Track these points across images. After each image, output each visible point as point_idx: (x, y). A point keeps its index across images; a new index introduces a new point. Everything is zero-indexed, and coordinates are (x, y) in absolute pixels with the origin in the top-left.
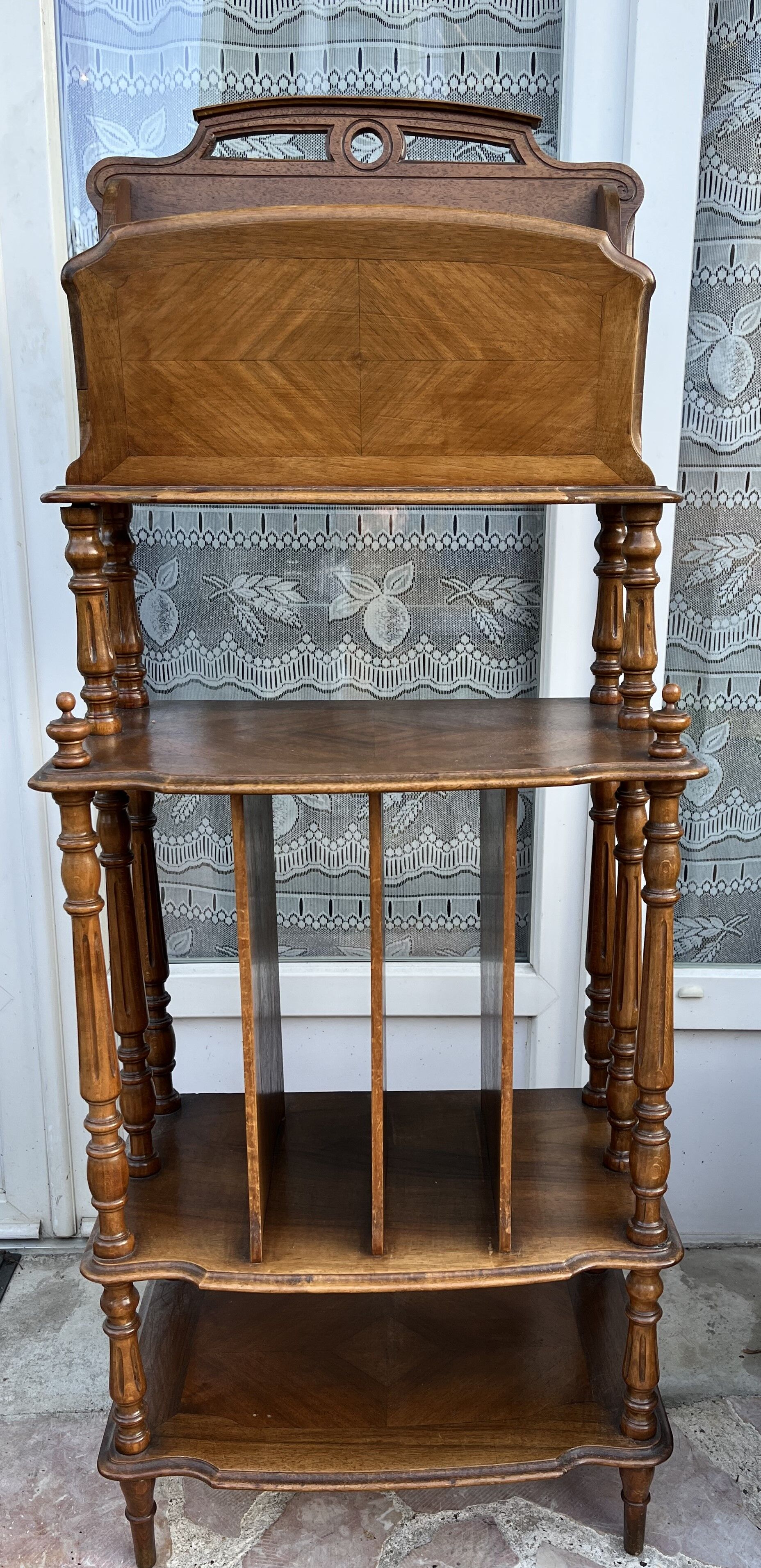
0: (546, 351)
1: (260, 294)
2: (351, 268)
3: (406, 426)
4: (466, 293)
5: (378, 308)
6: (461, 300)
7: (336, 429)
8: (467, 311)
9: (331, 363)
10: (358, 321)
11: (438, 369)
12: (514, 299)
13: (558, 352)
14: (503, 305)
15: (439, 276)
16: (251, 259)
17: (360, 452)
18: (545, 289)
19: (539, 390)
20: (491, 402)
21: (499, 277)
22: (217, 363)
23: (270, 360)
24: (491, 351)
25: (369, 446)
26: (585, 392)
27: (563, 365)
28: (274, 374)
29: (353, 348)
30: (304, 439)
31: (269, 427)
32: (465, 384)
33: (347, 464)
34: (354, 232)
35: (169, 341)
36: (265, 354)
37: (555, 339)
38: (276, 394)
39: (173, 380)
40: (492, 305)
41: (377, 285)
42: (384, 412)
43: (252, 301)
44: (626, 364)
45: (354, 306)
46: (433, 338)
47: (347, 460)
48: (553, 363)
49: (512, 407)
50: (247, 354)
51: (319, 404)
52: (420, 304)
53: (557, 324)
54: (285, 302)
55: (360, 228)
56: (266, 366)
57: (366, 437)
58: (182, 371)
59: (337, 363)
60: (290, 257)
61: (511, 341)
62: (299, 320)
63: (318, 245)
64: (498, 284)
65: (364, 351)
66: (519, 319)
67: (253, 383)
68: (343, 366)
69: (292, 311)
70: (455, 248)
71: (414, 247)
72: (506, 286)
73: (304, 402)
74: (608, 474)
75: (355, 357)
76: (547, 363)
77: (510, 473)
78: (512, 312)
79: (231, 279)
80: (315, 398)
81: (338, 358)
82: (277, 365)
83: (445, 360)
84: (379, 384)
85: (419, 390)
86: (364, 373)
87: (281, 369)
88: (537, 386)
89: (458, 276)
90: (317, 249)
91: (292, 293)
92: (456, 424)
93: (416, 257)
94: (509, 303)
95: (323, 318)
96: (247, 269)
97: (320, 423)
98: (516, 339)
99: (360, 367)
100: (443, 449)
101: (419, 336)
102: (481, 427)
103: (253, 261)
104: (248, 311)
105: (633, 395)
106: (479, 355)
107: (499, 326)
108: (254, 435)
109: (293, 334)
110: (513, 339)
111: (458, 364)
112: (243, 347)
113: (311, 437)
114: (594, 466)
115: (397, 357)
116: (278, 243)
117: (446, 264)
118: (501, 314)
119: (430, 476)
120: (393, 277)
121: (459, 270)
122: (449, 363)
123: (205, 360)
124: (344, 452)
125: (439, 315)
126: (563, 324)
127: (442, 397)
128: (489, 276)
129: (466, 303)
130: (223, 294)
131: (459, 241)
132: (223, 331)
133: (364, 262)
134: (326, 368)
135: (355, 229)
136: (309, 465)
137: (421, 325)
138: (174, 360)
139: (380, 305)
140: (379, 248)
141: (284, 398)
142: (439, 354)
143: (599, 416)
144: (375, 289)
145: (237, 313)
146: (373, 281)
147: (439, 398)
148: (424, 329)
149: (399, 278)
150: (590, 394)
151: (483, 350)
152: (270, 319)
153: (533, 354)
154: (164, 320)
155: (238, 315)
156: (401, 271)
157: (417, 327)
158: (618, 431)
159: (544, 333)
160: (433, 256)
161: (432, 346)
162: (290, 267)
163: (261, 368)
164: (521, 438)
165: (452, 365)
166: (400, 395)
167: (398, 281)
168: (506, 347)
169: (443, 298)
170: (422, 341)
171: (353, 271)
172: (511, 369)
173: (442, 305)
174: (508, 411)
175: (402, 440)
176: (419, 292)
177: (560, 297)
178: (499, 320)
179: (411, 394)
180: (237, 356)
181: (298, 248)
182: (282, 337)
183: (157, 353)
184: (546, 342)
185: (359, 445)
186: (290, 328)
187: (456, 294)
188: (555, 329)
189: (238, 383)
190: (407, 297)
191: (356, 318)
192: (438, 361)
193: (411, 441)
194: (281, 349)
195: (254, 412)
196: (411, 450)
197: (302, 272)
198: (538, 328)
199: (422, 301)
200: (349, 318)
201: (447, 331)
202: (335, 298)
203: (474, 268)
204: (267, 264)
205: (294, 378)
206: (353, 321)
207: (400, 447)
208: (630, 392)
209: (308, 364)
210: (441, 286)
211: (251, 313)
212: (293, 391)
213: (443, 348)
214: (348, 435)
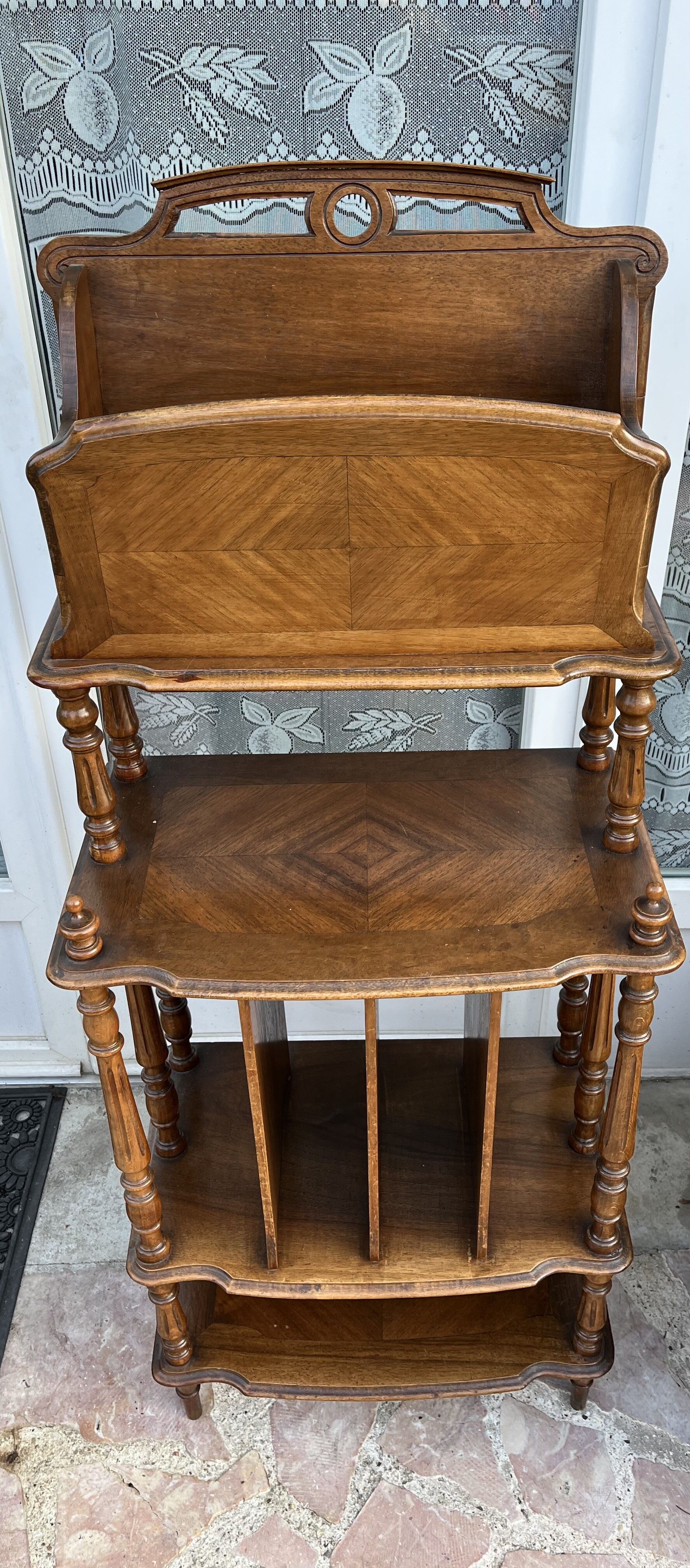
0: (548, 535)
1: (241, 490)
2: (339, 465)
3: (398, 604)
4: (463, 486)
5: (368, 500)
6: (457, 491)
7: (326, 609)
8: (464, 501)
9: (319, 551)
10: (348, 512)
11: (432, 554)
12: (516, 489)
13: (561, 535)
14: (505, 495)
15: (435, 470)
16: (230, 459)
17: (351, 627)
18: (549, 478)
19: (538, 569)
20: (487, 581)
21: (500, 470)
22: (199, 553)
23: (255, 550)
24: (489, 536)
25: (359, 621)
26: (587, 570)
27: (565, 547)
28: (261, 563)
29: (342, 538)
30: (293, 617)
31: (256, 608)
32: (462, 565)
33: (335, 637)
34: (341, 431)
35: (146, 535)
36: (250, 543)
37: (558, 523)
38: (262, 580)
39: (154, 569)
40: (491, 495)
41: (368, 480)
42: (375, 592)
43: (233, 497)
44: (633, 545)
45: (343, 499)
46: (426, 526)
47: (338, 634)
48: (554, 546)
49: (509, 585)
50: (230, 545)
51: (310, 588)
52: (414, 496)
53: (560, 510)
54: (268, 497)
55: (348, 427)
56: (251, 554)
57: (357, 614)
58: (162, 561)
59: (326, 551)
60: (271, 455)
61: (510, 527)
62: (283, 513)
63: (302, 444)
64: (498, 476)
65: (354, 540)
66: (520, 507)
67: (238, 570)
68: (332, 553)
69: (276, 505)
70: (453, 443)
71: (408, 444)
72: (507, 477)
73: (292, 586)
74: (606, 640)
75: (343, 546)
76: (549, 545)
77: (504, 641)
78: (513, 501)
79: (209, 477)
80: (303, 582)
81: (326, 546)
82: (262, 554)
83: (439, 546)
84: (370, 569)
85: (412, 574)
86: (354, 559)
87: (267, 558)
88: (537, 566)
89: (455, 469)
90: (301, 447)
91: (276, 489)
92: (450, 601)
93: (409, 453)
94: (510, 493)
95: (309, 511)
96: (226, 469)
97: (310, 604)
98: (516, 525)
99: (350, 554)
100: (435, 622)
101: (412, 525)
102: (476, 603)
103: (232, 461)
104: (229, 506)
105: (638, 570)
106: (476, 540)
107: (497, 513)
108: (240, 615)
109: (278, 525)
110: (512, 525)
111: (454, 549)
112: (226, 539)
113: (299, 616)
114: (593, 634)
115: (389, 545)
116: (258, 442)
117: (442, 459)
118: (499, 502)
119: (422, 645)
120: (384, 472)
121: (456, 463)
122: (443, 549)
123: (185, 550)
124: (333, 627)
125: (433, 505)
126: (568, 510)
127: (436, 579)
128: (488, 468)
129: (463, 494)
130: (202, 492)
131: (457, 437)
132: (203, 525)
133: (353, 458)
134: (314, 556)
135: (342, 428)
136: (298, 639)
137: (414, 514)
138: (153, 551)
139: (371, 498)
140: (369, 445)
141: (272, 583)
142: (433, 540)
143: (600, 591)
144: (365, 484)
145: (217, 509)
146: (362, 476)
147: (433, 579)
148: (420, 519)
149: (391, 472)
150: (592, 572)
151: (480, 536)
152: (253, 514)
153: (534, 538)
154: (140, 515)
155: (218, 510)
156: (393, 466)
157: (410, 517)
158: (620, 603)
159: (547, 518)
160: (428, 451)
161: (426, 534)
162: (272, 465)
163: (246, 557)
164: (517, 611)
165: (446, 547)
166: (392, 578)
167: (389, 475)
168: (505, 532)
169: (438, 489)
170: (415, 529)
171: (341, 467)
172: (510, 552)
173: (438, 496)
174: (505, 589)
175: (394, 616)
176: (412, 485)
177: (565, 485)
178: (498, 509)
179: (404, 576)
180: (219, 547)
181: (281, 447)
182: (267, 528)
183: (135, 545)
184: (548, 527)
185: (349, 621)
186: (275, 521)
187: (453, 486)
188: (558, 514)
189: (222, 571)
190: (402, 492)
191: (345, 510)
192: (431, 546)
193: (403, 617)
194: (266, 539)
195: (240, 595)
196: (403, 624)
197: (286, 469)
198: (540, 516)
199: (416, 493)
200: (336, 510)
201: (442, 520)
202: (321, 492)
203: (472, 461)
204: (248, 463)
205: (280, 565)
206: (342, 513)
207: (392, 622)
208: (635, 569)
209: (295, 553)
210: (437, 479)
211: (232, 508)
212: (280, 577)
213: (438, 536)
214: (337, 613)
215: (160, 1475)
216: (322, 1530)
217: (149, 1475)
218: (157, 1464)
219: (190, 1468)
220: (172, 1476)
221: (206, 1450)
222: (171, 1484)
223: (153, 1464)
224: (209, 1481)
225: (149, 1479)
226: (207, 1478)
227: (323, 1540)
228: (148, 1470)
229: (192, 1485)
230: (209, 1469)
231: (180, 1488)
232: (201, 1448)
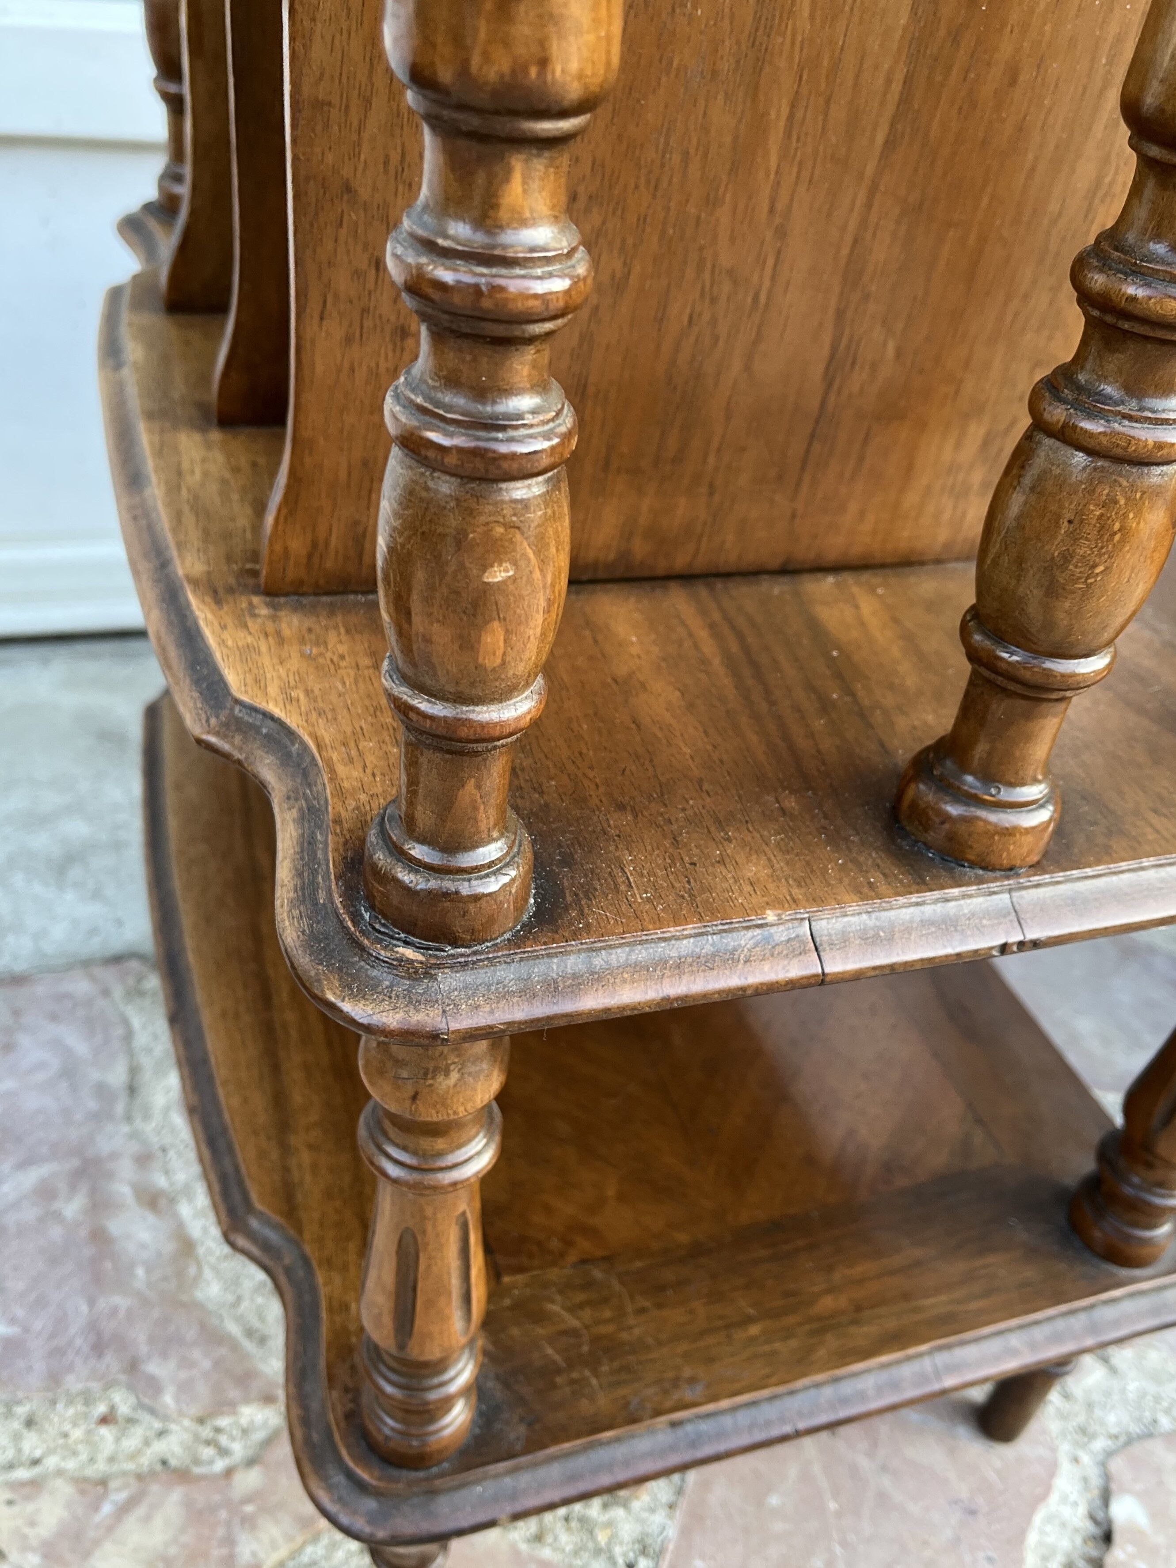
215: (64, 1489)
216: (610, 1524)
217: (28, 1498)
218: (51, 1462)
219: (159, 1447)
220: (103, 1482)
221: (202, 1389)
222: (107, 1508)
223: (36, 1462)
224: (229, 1473)
225: (30, 1507)
226: (220, 1465)
227: (618, 1550)
228: (22, 1484)
229: (176, 1495)
230: (223, 1440)
231: (141, 1510)
232: (185, 1388)
